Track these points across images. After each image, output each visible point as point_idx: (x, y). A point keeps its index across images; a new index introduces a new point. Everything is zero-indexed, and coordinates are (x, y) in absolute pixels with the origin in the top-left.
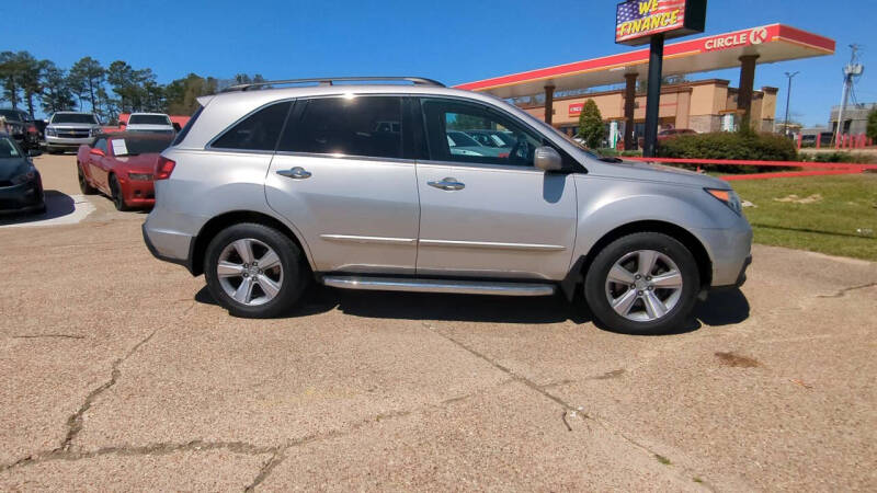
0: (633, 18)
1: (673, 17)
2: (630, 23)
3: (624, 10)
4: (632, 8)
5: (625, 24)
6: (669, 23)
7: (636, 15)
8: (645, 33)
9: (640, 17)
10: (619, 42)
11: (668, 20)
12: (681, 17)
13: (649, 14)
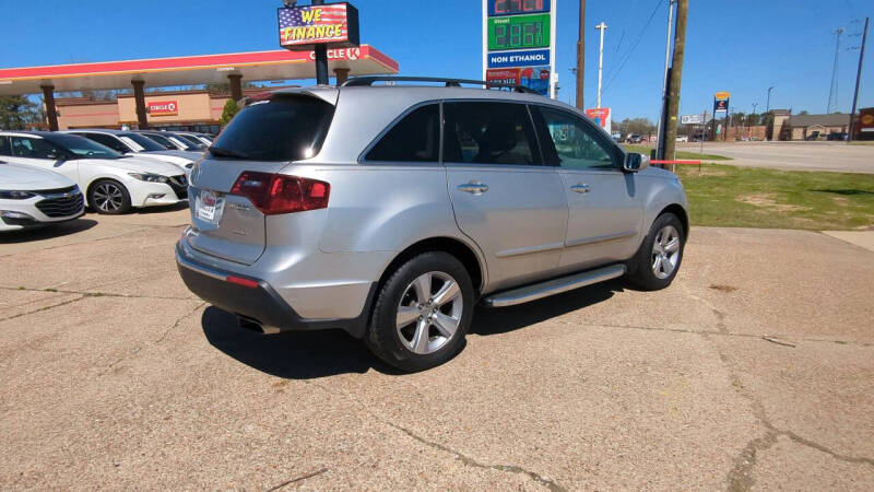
0: (296, 25)
1: (337, 30)
2: (295, 29)
3: (286, 15)
4: (293, 14)
5: (289, 29)
6: (334, 35)
7: (299, 22)
8: (311, 41)
9: (304, 24)
10: (285, 47)
11: (332, 32)
12: (345, 32)
13: (312, 23)
